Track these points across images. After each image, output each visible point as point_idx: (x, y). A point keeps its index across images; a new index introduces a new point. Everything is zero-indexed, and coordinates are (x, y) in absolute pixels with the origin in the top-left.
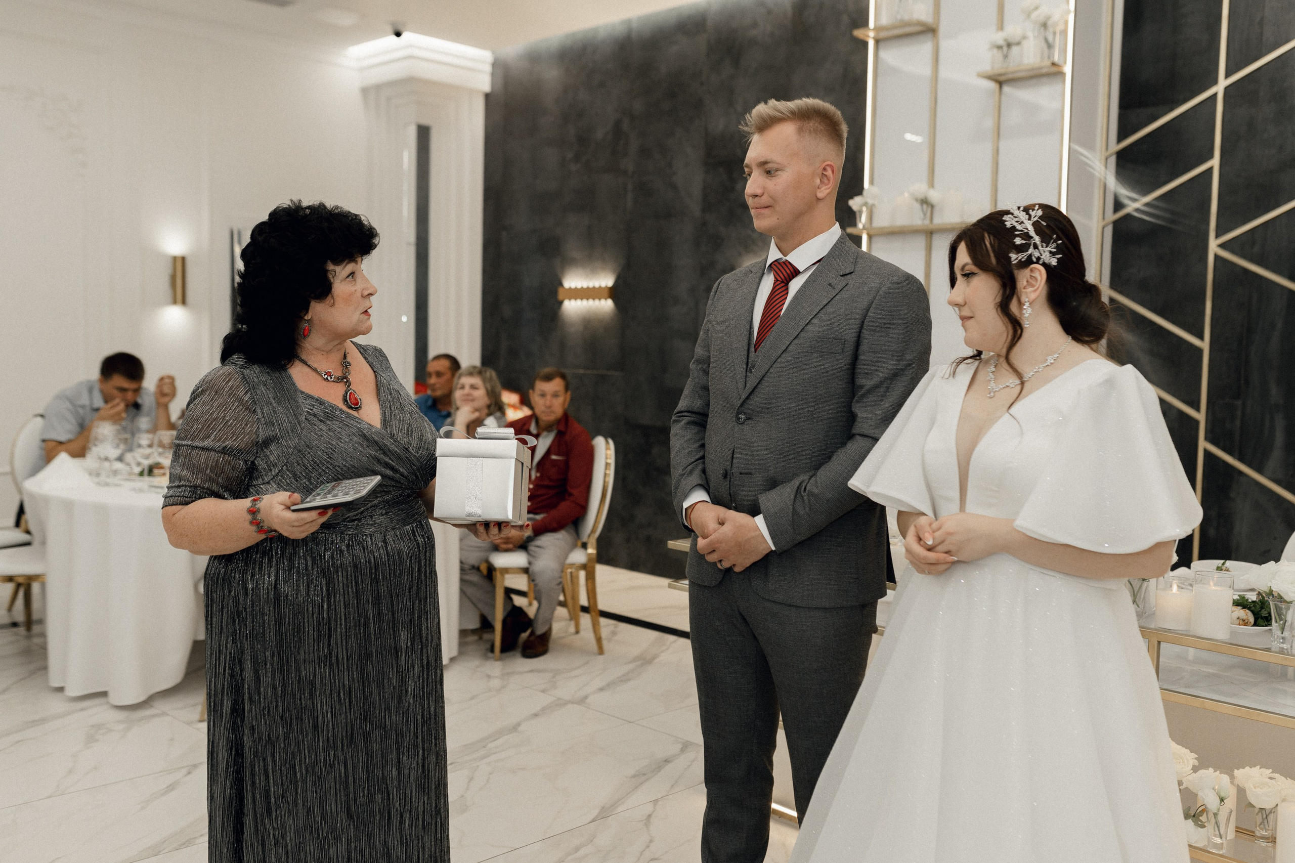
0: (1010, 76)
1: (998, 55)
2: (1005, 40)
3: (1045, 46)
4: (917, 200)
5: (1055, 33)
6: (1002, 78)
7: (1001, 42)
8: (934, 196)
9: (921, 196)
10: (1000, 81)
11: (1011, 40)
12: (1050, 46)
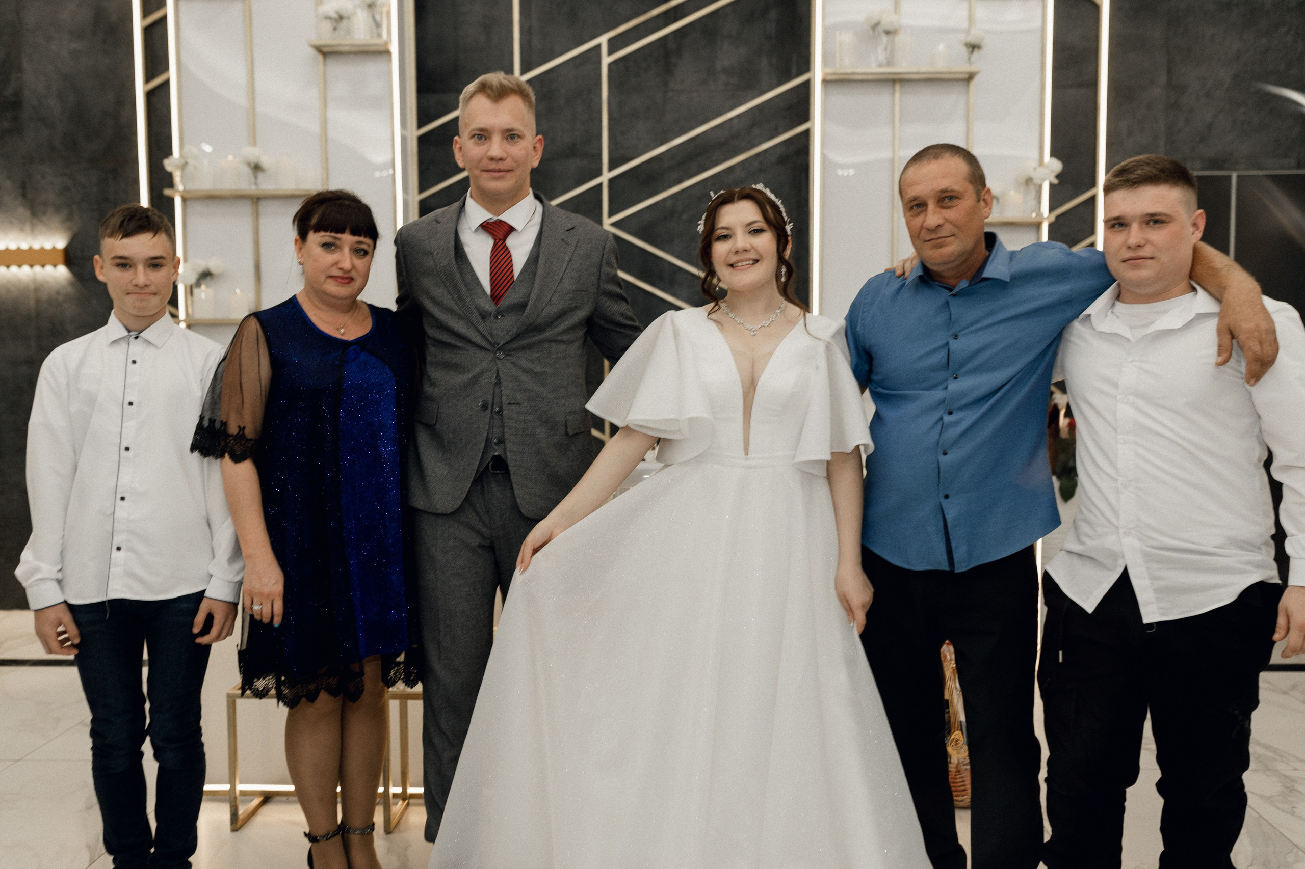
0: (334, 49)
1: (327, 26)
2: (337, 13)
3: (372, 24)
4: (249, 164)
5: (381, 14)
6: (326, 50)
7: (334, 15)
8: (265, 161)
9: (253, 160)
10: (326, 53)
11: (344, 14)
12: (378, 25)
